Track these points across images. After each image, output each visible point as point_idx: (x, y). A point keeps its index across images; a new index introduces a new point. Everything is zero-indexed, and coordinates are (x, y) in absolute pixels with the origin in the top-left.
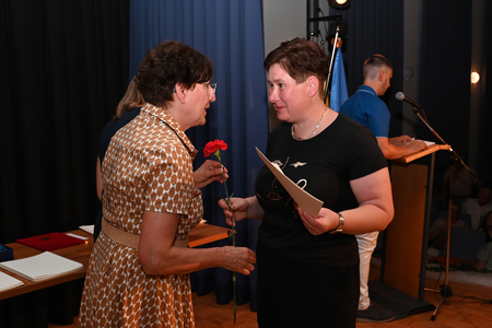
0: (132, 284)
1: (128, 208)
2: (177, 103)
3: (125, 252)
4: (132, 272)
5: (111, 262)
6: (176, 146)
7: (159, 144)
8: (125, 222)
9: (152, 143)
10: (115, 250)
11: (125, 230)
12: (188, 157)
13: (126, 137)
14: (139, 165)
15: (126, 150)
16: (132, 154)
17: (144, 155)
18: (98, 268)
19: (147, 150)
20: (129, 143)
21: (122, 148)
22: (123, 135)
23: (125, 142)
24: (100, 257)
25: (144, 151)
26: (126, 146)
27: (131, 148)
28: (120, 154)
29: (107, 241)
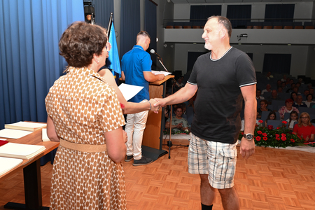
3: (97, 156)
4: (104, 166)
5: (88, 164)
8: (91, 141)
13: (70, 90)
14: (93, 106)
15: (78, 100)
16: (84, 101)
17: (94, 100)
18: (71, 170)
19: (95, 96)
20: (78, 95)
21: (72, 98)
22: (66, 90)
23: (72, 94)
24: (72, 163)
25: (94, 97)
26: (76, 97)
27: (82, 97)
28: (72, 102)
29: (77, 153)
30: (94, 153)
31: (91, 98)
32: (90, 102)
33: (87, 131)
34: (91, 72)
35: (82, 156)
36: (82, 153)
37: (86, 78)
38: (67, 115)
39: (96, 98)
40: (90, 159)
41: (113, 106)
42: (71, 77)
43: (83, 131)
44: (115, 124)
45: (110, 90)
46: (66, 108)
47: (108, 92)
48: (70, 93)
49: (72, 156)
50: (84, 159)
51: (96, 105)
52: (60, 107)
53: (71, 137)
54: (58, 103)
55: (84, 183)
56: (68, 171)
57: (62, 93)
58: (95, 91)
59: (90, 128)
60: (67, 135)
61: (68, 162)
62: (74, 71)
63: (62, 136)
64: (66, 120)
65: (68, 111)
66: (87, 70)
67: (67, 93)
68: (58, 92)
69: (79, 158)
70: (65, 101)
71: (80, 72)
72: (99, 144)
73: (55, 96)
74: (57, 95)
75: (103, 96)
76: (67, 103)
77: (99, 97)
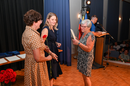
0: (34, 65)
1: (28, 50)
2: (34, 25)
6: (34, 33)
7: (30, 34)
8: (29, 53)
9: (29, 35)
10: (29, 59)
12: (38, 35)
34: (31, 28)
41: (35, 41)
44: (35, 47)
77: (29, 37)
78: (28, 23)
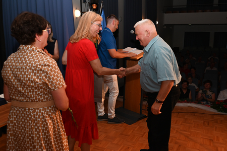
11: (37, 101)
13: (20, 62)
14: (38, 73)
15: (26, 68)
16: (30, 69)
17: (39, 68)
18: (21, 123)
19: (40, 65)
20: (26, 64)
21: (22, 67)
22: (16, 61)
23: (21, 64)
24: (21, 118)
25: (38, 66)
26: (25, 66)
27: (29, 66)
28: (21, 70)
29: (25, 110)
30: (38, 109)
31: (37, 67)
32: (35, 70)
33: (33, 92)
34: (36, 49)
35: (29, 111)
36: (29, 109)
37: (32, 53)
38: (18, 80)
39: (40, 67)
40: (35, 113)
42: (21, 52)
43: (30, 92)
45: (51, 61)
46: (17, 74)
47: (49, 62)
48: (20, 63)
49: (21, 112)
50: (30, 114)
51: (40, 72)
52: (12, 75)
53: (21, 97)
54: (10, 72)
55: (32, 132)
56: (19, 124)
57: (14, 64)
58: (39, 61)
59: (36, 88)
60: (18, 96)
61: (18, 117)
62: (23, 48)
63: (14, 97)
64: (17, 83)
65: (19, 77)
66: (33, 47)
67: (18, 64)
68: (10, 64)
69: (26, 113)
70: (16, 70)
71: (28, 49)
72: (42, 101)
73: (8, 66)
74: (9, 66)
75: (45, 65)
76: (17, 71)
77: (42, 66)
78: (26, 40)
